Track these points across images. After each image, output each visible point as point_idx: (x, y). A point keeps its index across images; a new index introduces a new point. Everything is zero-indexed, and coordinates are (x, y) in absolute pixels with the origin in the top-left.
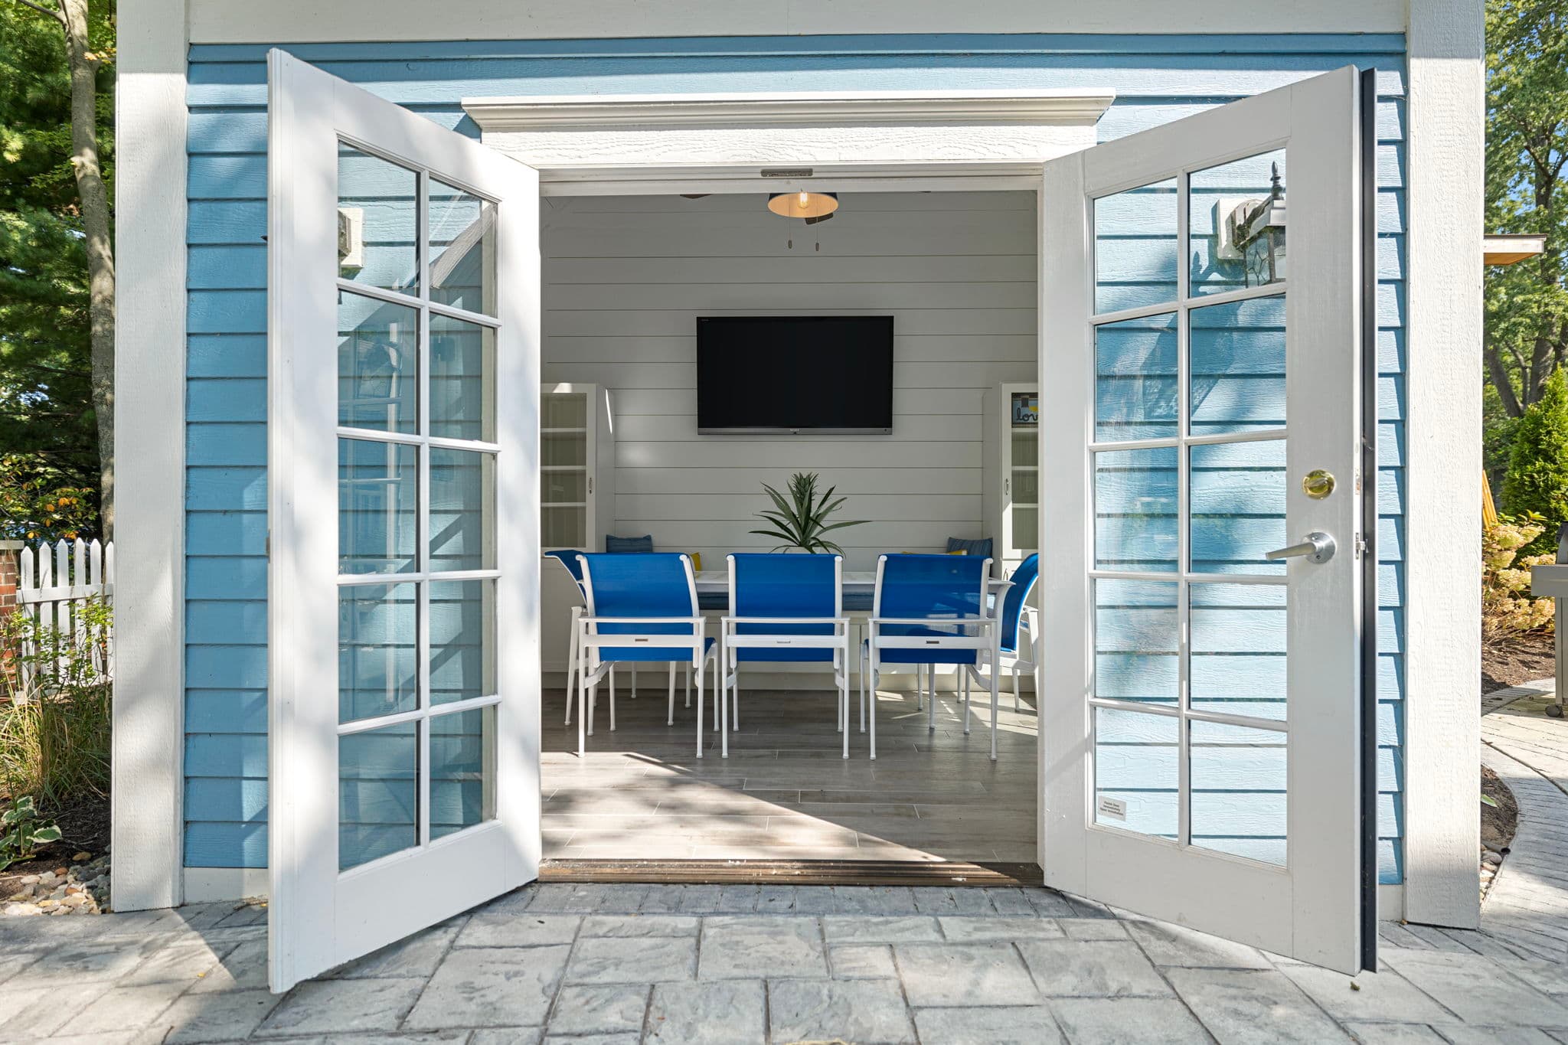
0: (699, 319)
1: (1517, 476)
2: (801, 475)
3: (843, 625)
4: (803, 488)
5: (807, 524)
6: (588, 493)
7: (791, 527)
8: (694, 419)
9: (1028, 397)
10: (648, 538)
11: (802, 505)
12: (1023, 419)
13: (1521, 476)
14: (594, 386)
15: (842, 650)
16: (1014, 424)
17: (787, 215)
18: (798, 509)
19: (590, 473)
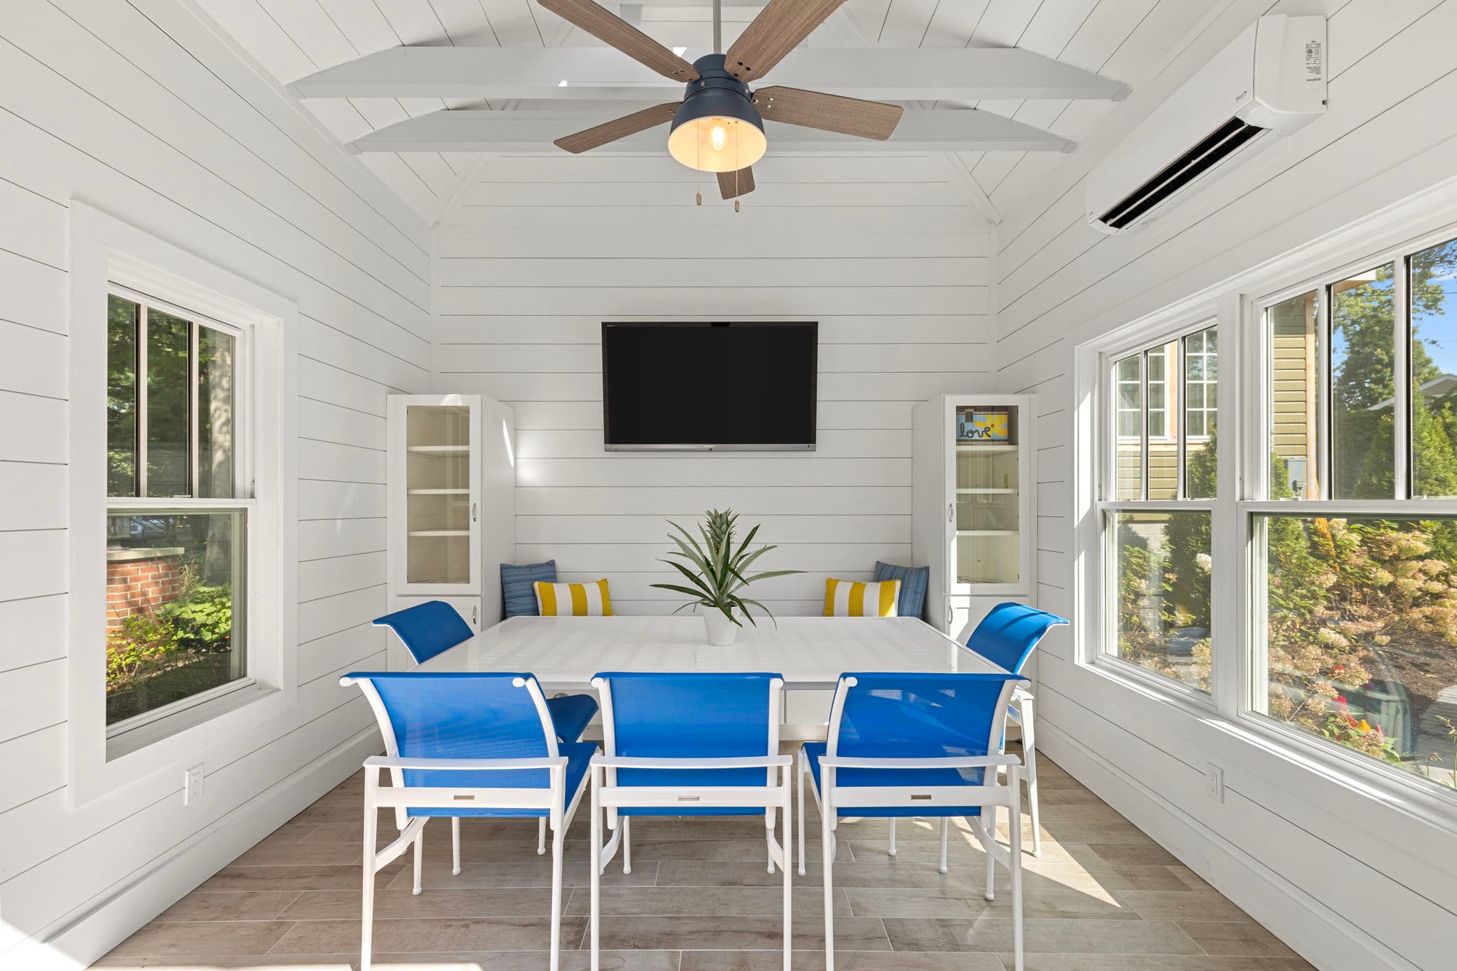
0: (604, 324)
1: (1374, 480)
2: (716, 511)
3: (780, 769)
4: (720, 526)
5: (724, 575)
6: (471, 520)
7: (704, 578)
8: (601, 435)
9: (972, 410)
10: (552, 564)
11: (718, 550)
12: (967, 435)
13: (1379, 481)
14: (478, 397)
15: (779, 811)
16: (959, 441)
17: (696, 168)
18: (713, 557)
19: (475, 499)
